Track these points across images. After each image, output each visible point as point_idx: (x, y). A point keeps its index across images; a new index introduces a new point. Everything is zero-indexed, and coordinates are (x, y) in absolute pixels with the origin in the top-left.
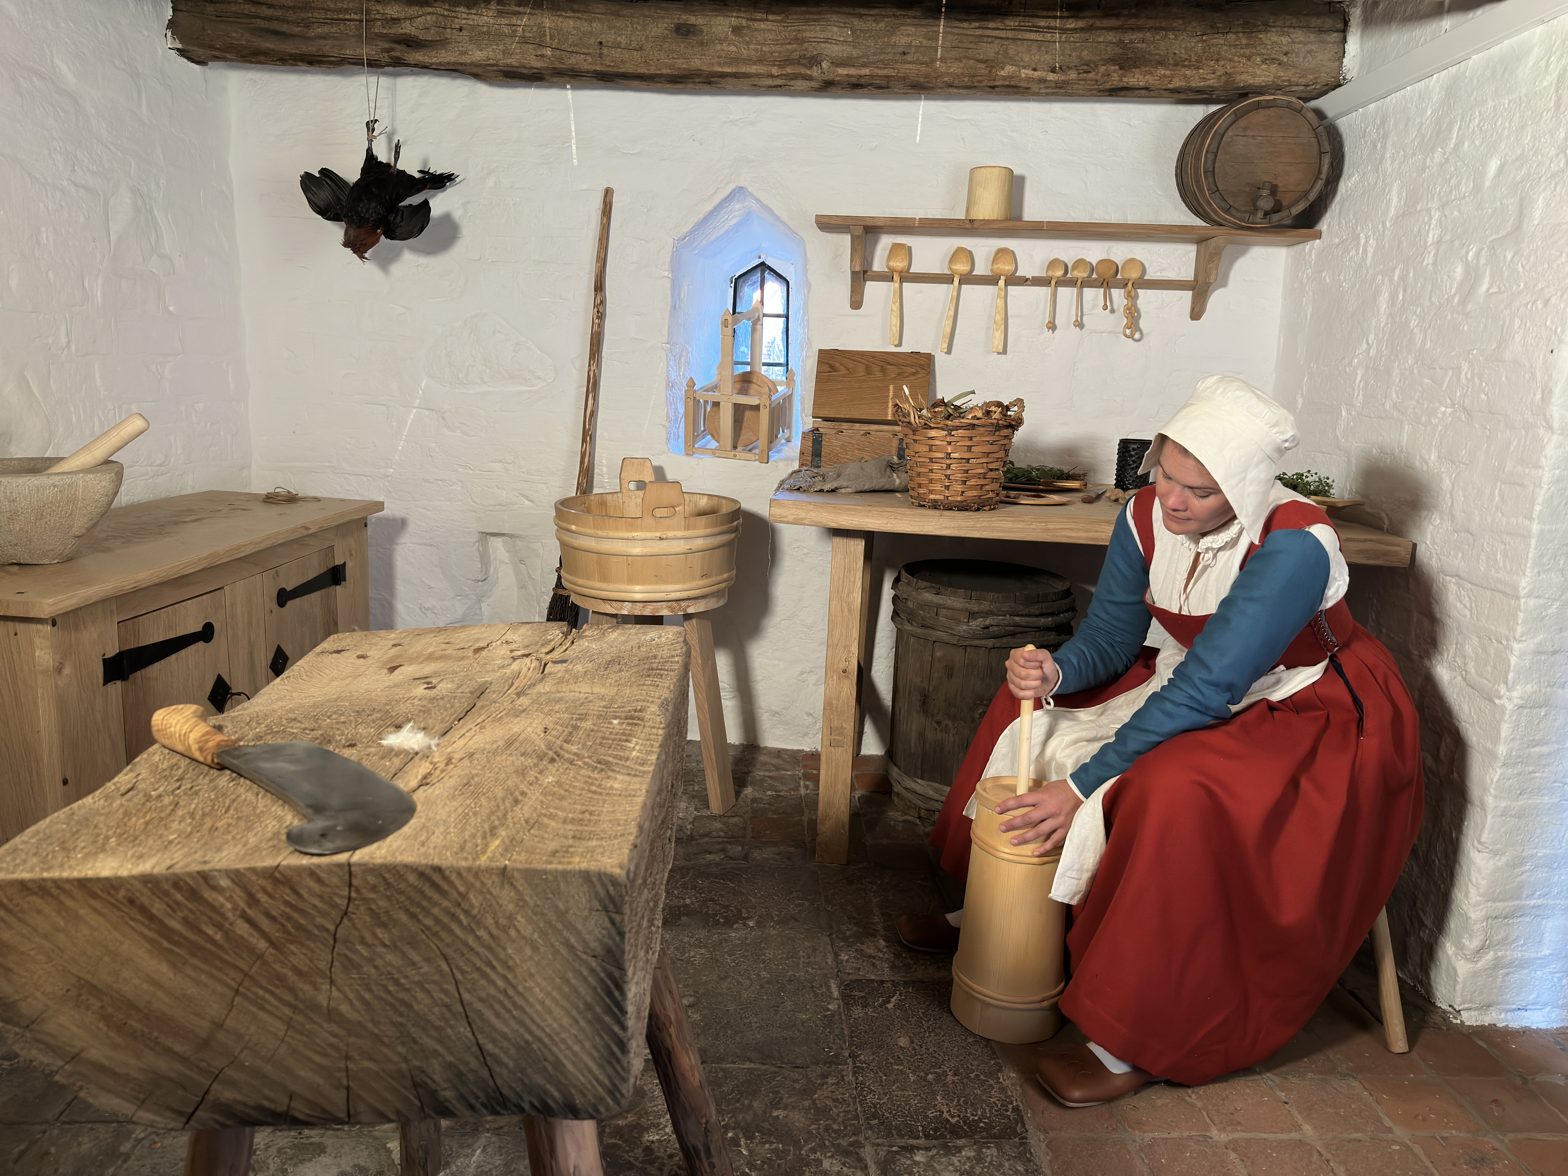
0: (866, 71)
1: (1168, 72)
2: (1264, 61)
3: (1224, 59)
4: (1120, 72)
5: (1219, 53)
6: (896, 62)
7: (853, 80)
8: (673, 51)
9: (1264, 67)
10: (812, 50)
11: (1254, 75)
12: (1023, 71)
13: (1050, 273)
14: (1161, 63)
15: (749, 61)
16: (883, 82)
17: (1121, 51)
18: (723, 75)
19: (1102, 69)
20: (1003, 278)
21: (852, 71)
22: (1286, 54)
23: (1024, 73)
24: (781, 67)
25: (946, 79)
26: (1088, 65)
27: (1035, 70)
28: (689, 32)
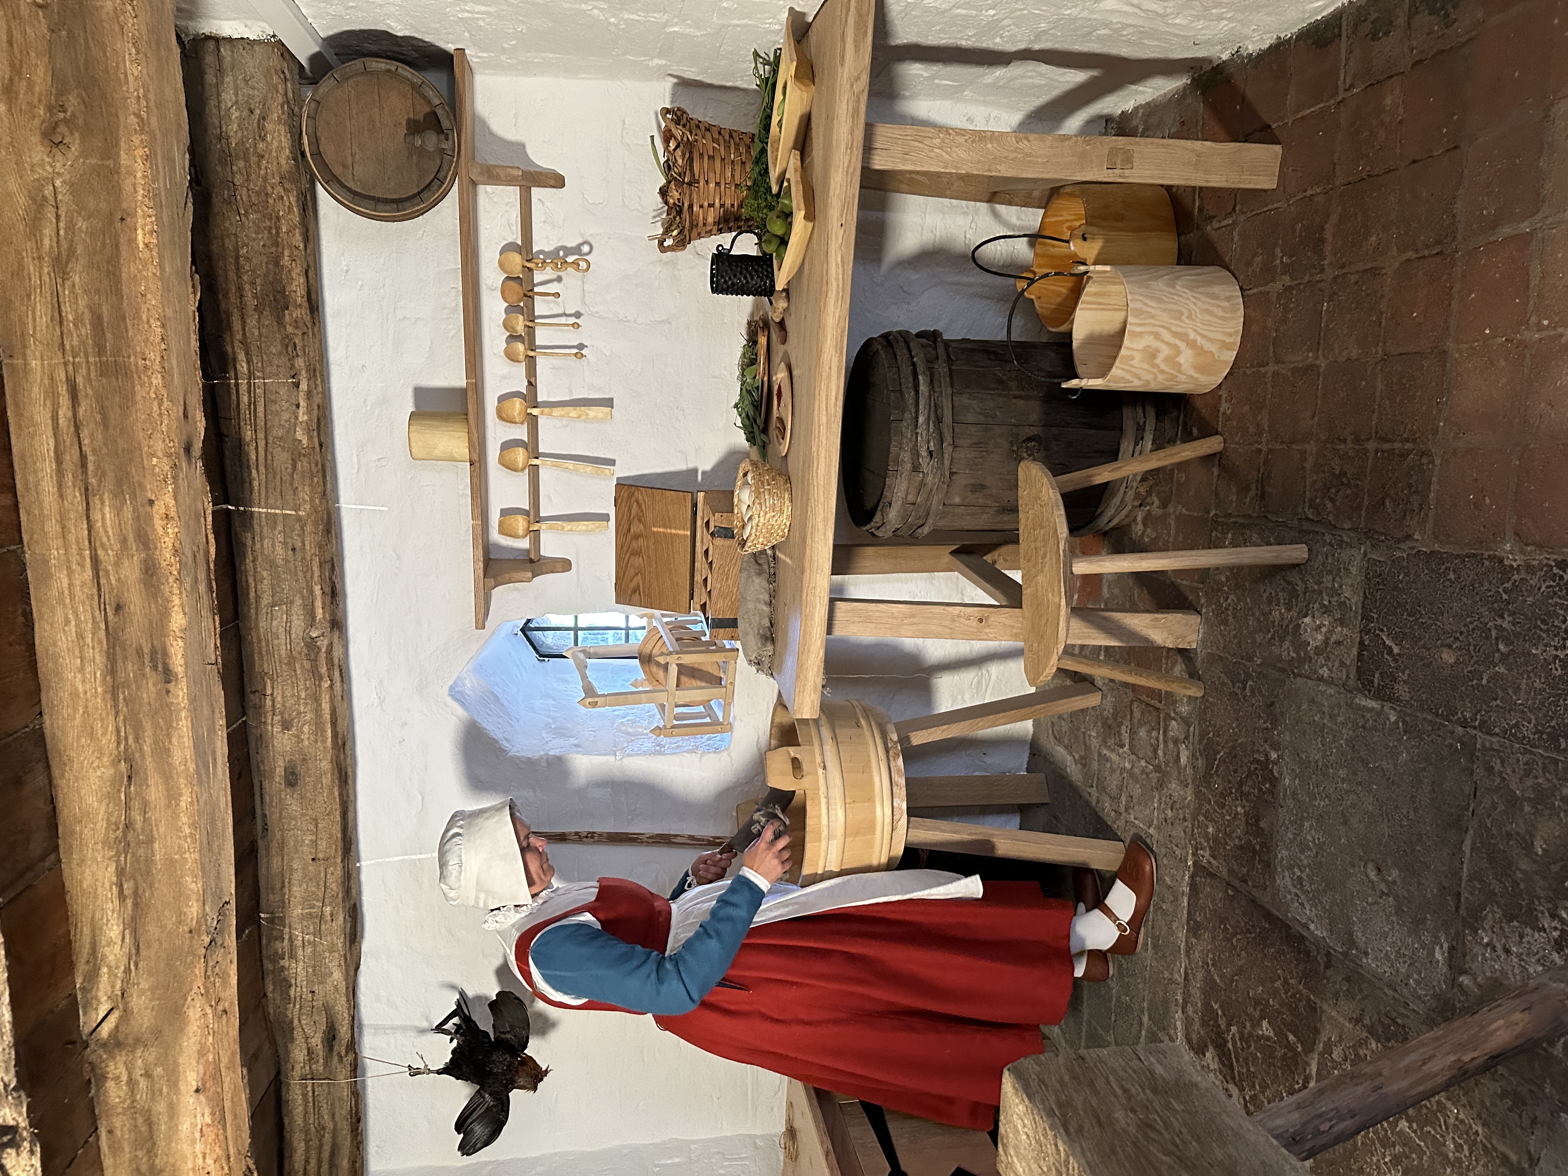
0: (317, 589)
1: (286, 253)
2: (263, 139)
3: (265, 187)
4: (291, 308)
5: (258, 194)
6: (303, 558)
7: (328, 600)
8: (315, 789)
9: (269, 138)
10: (300, 647)
11: (280, 149)
12: (300, 419)
13: (522, 357)
14: (276, 261)
15: (318, 711)
16: (328, 566)
17: (267, 309)
18: (335, 735)
19: (290, 329)
20: (529, 411)
21: (318, 604)
22: (252, 112)
23: (303, 417)
24: (321, 678)
25: (317, 501)
26: (287, 346)
27: (298, 406)
28: (293, 773)
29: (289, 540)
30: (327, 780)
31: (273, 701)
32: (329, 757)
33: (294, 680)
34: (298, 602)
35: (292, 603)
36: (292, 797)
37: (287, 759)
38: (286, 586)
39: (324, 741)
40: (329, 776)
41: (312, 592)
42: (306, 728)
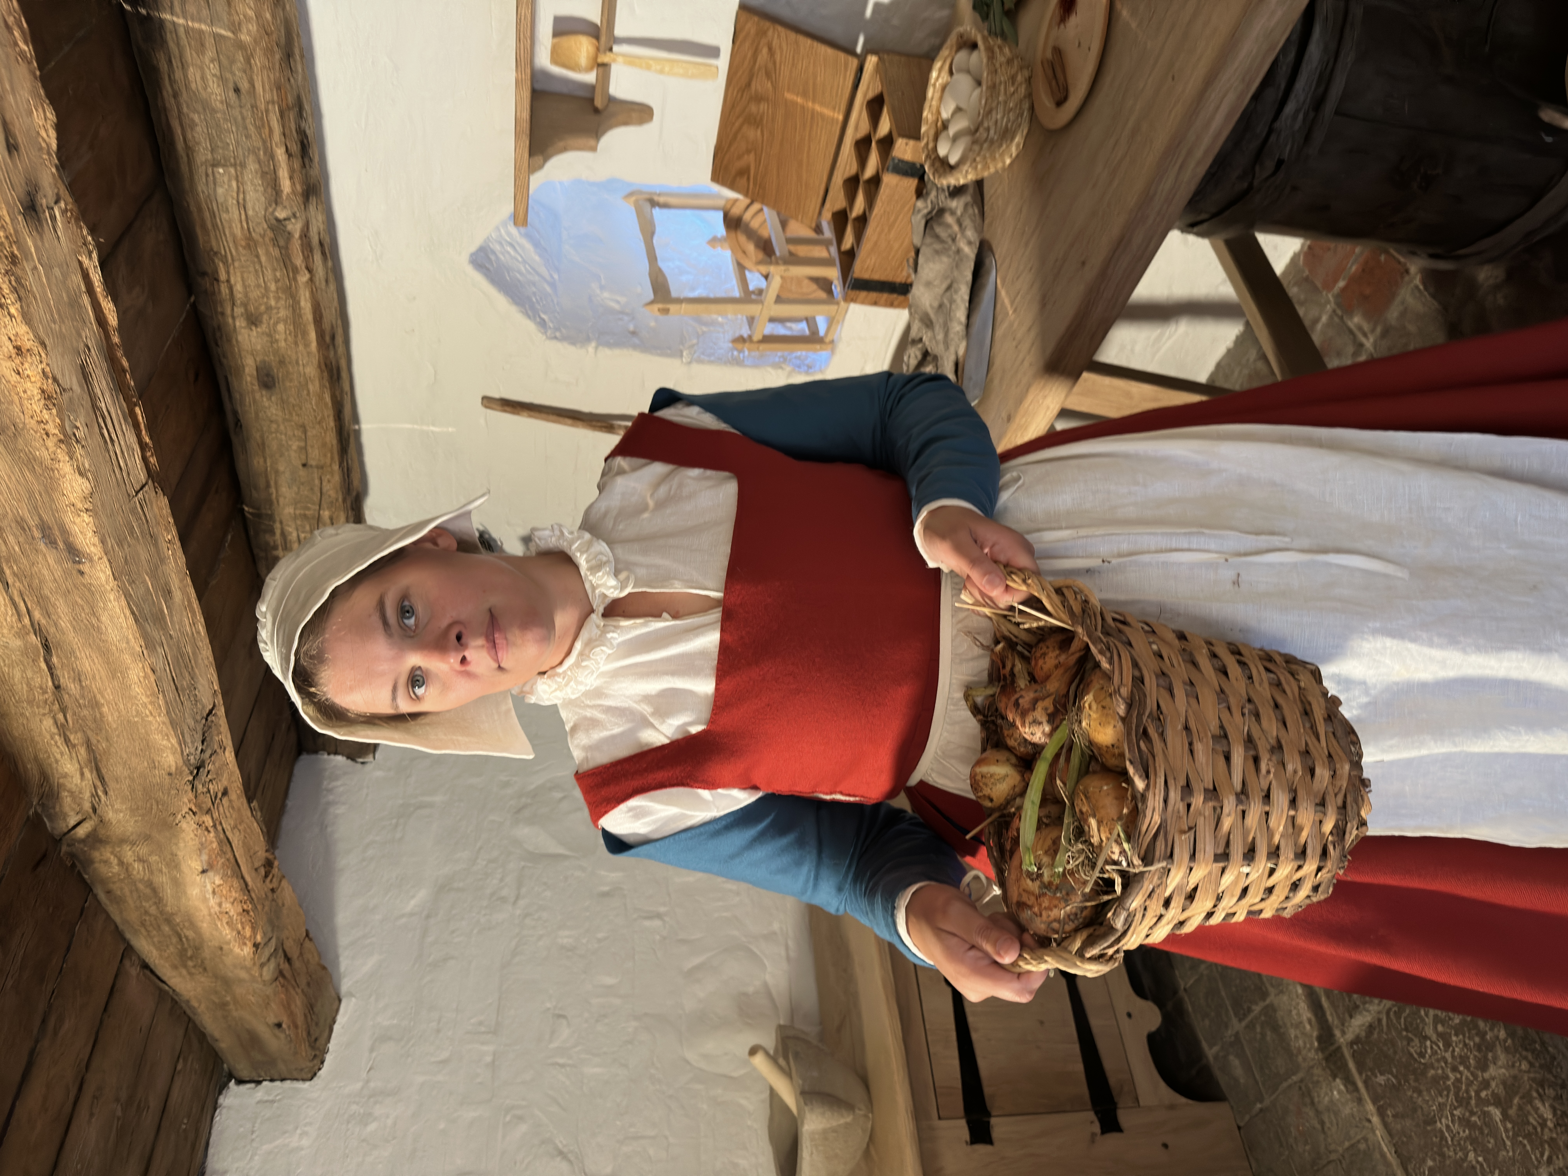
0: (280, 153)
6: (254, 107)
8: (299, 395)
16: (292, 115)
21: (283, 171)
24: (296, 270)
28: (268, 375)
29: (228, 75)
30: (314, 387)
31: (231, 288)
32: (315, 361)
33: (257, 267)
34: (252, 165)
35: (243, 165)
36: (270, 399)
37: (258, 359)
38: (231, 139)
39: (307, 345)
40: (317, 383)
41: (272, 156)
42: (281, 327)
